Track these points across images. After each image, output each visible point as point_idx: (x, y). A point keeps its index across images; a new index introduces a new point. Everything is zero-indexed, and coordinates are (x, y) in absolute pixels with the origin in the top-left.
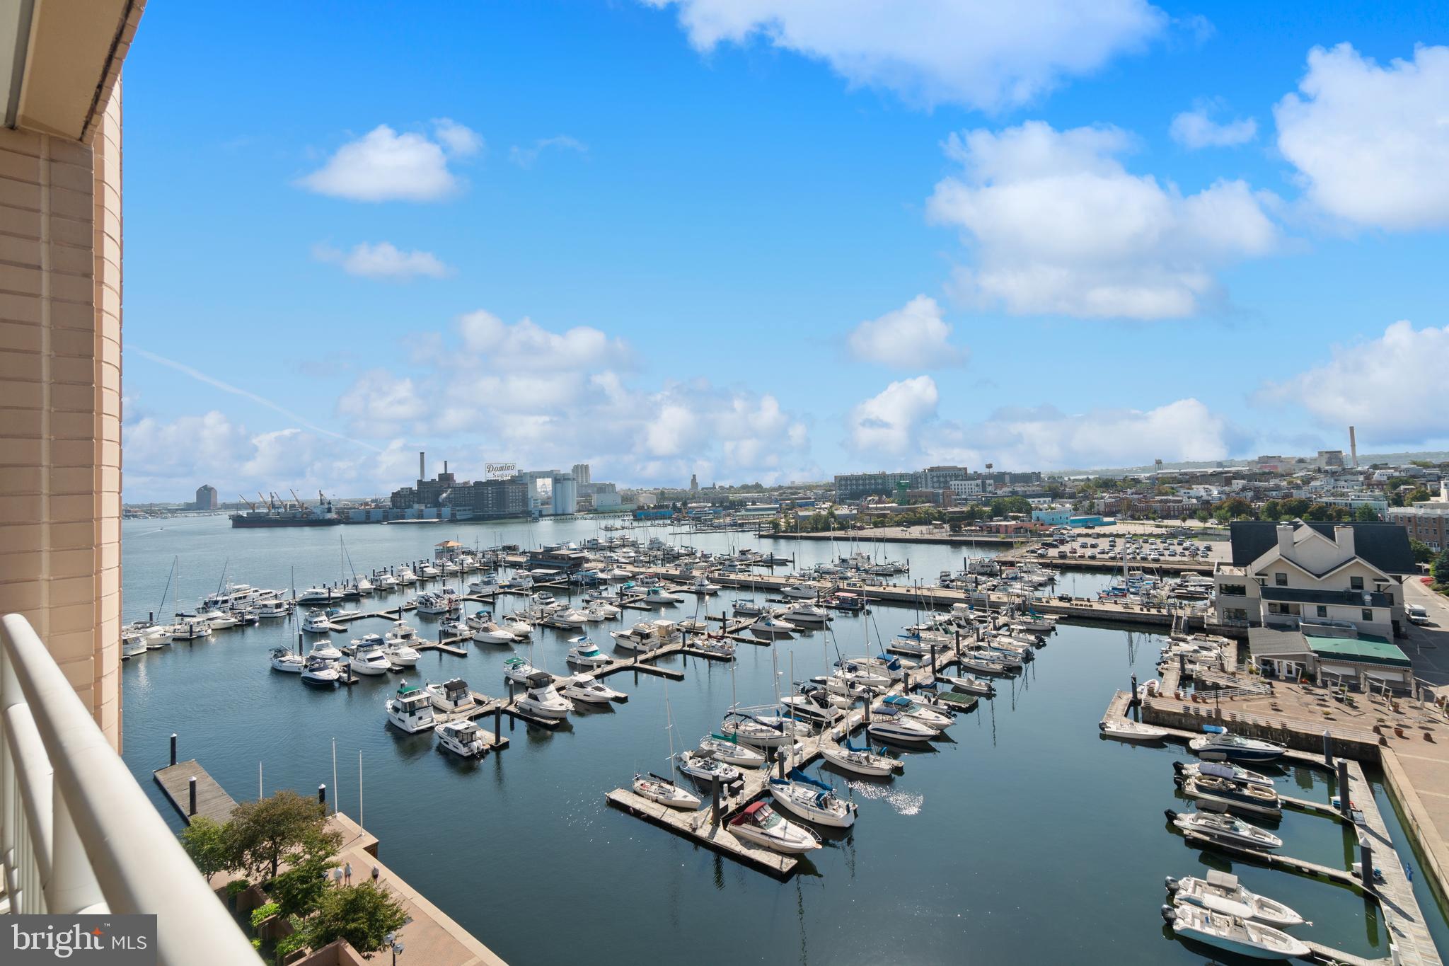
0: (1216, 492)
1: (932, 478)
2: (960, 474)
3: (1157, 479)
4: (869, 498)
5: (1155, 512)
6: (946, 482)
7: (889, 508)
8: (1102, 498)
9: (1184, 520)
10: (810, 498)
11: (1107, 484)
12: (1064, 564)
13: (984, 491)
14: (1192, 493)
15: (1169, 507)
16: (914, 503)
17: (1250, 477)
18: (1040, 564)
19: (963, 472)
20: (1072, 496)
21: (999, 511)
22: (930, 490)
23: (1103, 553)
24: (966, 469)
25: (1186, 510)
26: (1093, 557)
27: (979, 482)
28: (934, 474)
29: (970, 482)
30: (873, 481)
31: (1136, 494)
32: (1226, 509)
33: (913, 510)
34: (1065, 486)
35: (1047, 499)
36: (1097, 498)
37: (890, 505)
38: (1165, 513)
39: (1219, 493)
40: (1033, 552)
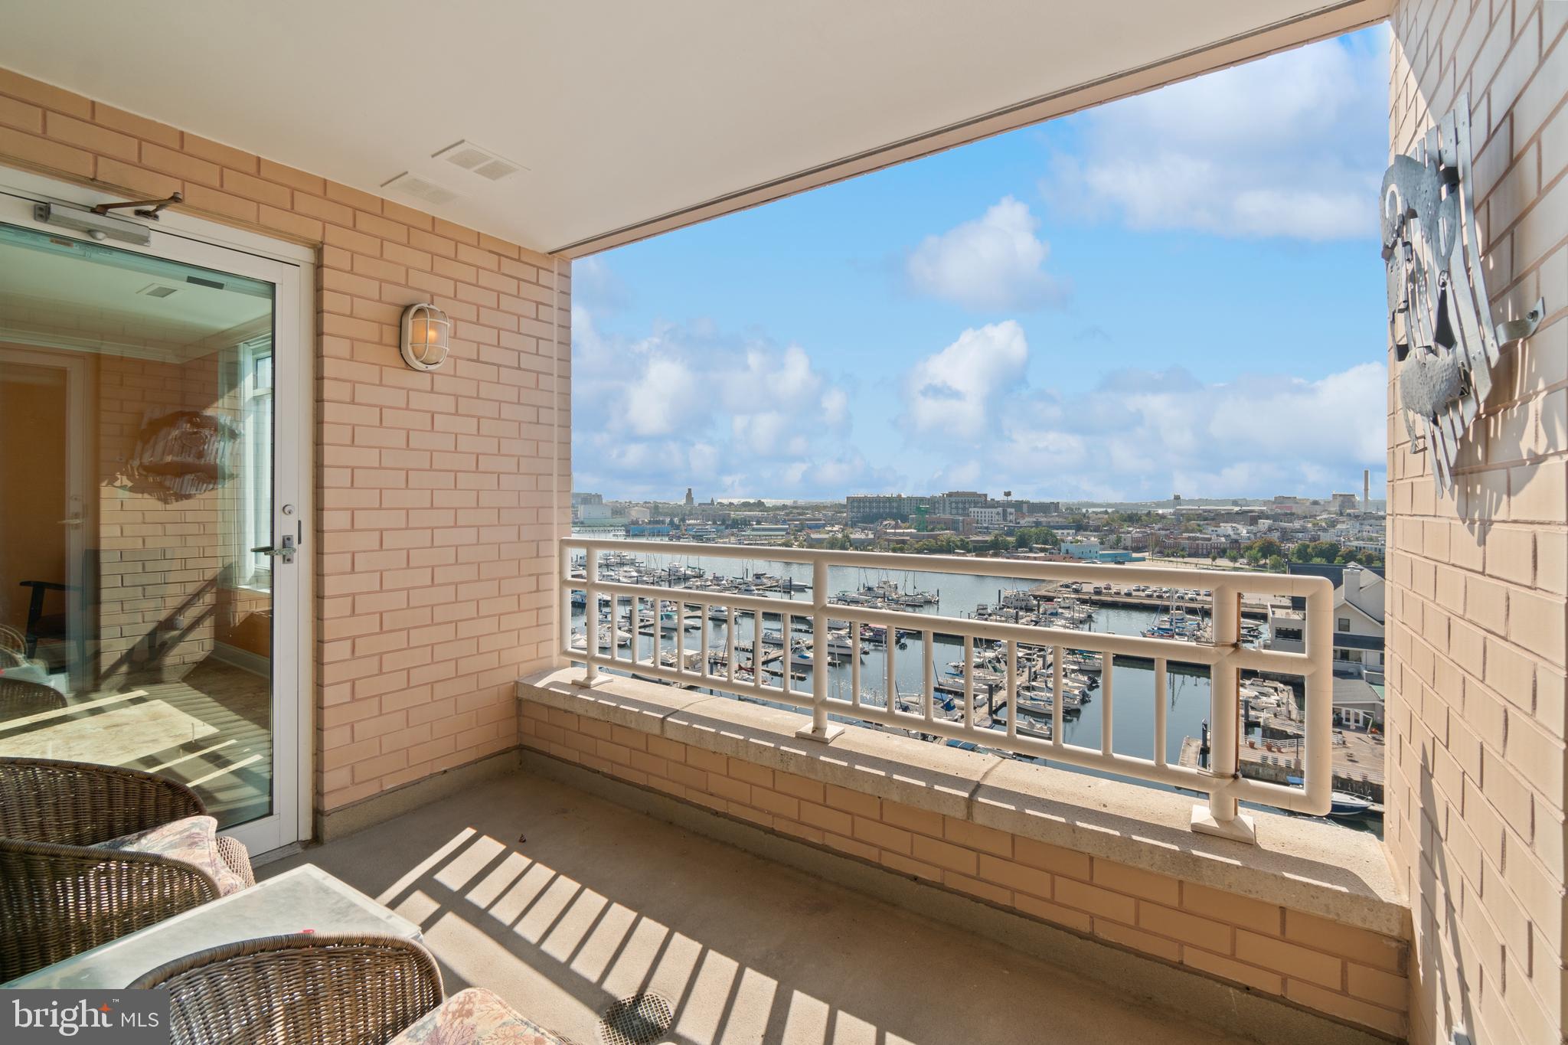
0: (1245, 531)
1: (951, 503)
2: (979, 500)
3: (1182, 515)
4: (885, 523)
5: (1183, 549)
6: (964, 509)
7: (908, 534)
8: (1129, 532)
9: (1214, 559)
10: (820, 520)
11: (1132, 519)
12: (1100, 600)
13: (1005, 519)
14: (1220, 531)
15: (1198, 544)
16: (933, 530)
17: (1275, 518)
18: (1078, 600)
19: (983, 499)
20: (1097, 529)
21: (1023, 543)
22: (948, 516)
23: (1138, 590)
24: (986, 495)
25: (1214, 548)
26: (1129, 595)
27: (1000, 510)
28: (953, 499)
29: (990, 510)
30: (888, 504)
31: (1163, 530)
32: (1257, 549)
33: (935, 537)
34: (1088, 518)
35: (1072, 532)
36: (1123, 533)
37: (909, 531)
38: (1193, 551)
39: (1248, 533)
40: (1067, 586)
